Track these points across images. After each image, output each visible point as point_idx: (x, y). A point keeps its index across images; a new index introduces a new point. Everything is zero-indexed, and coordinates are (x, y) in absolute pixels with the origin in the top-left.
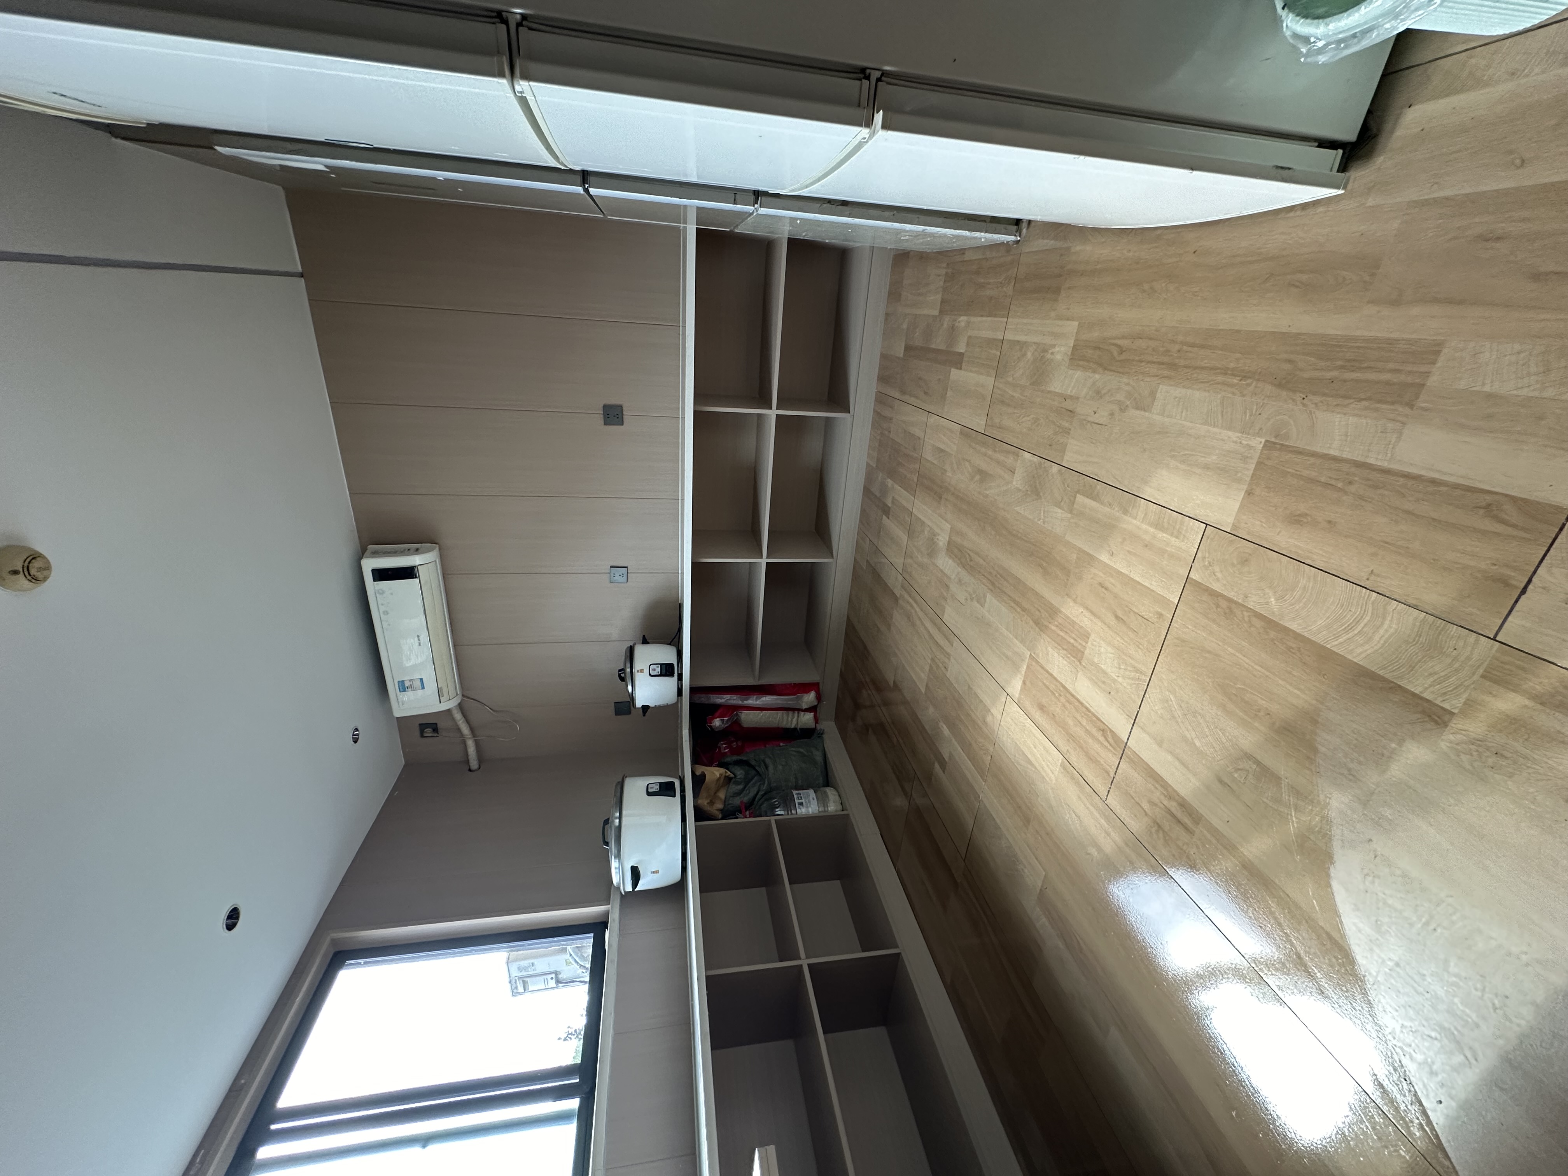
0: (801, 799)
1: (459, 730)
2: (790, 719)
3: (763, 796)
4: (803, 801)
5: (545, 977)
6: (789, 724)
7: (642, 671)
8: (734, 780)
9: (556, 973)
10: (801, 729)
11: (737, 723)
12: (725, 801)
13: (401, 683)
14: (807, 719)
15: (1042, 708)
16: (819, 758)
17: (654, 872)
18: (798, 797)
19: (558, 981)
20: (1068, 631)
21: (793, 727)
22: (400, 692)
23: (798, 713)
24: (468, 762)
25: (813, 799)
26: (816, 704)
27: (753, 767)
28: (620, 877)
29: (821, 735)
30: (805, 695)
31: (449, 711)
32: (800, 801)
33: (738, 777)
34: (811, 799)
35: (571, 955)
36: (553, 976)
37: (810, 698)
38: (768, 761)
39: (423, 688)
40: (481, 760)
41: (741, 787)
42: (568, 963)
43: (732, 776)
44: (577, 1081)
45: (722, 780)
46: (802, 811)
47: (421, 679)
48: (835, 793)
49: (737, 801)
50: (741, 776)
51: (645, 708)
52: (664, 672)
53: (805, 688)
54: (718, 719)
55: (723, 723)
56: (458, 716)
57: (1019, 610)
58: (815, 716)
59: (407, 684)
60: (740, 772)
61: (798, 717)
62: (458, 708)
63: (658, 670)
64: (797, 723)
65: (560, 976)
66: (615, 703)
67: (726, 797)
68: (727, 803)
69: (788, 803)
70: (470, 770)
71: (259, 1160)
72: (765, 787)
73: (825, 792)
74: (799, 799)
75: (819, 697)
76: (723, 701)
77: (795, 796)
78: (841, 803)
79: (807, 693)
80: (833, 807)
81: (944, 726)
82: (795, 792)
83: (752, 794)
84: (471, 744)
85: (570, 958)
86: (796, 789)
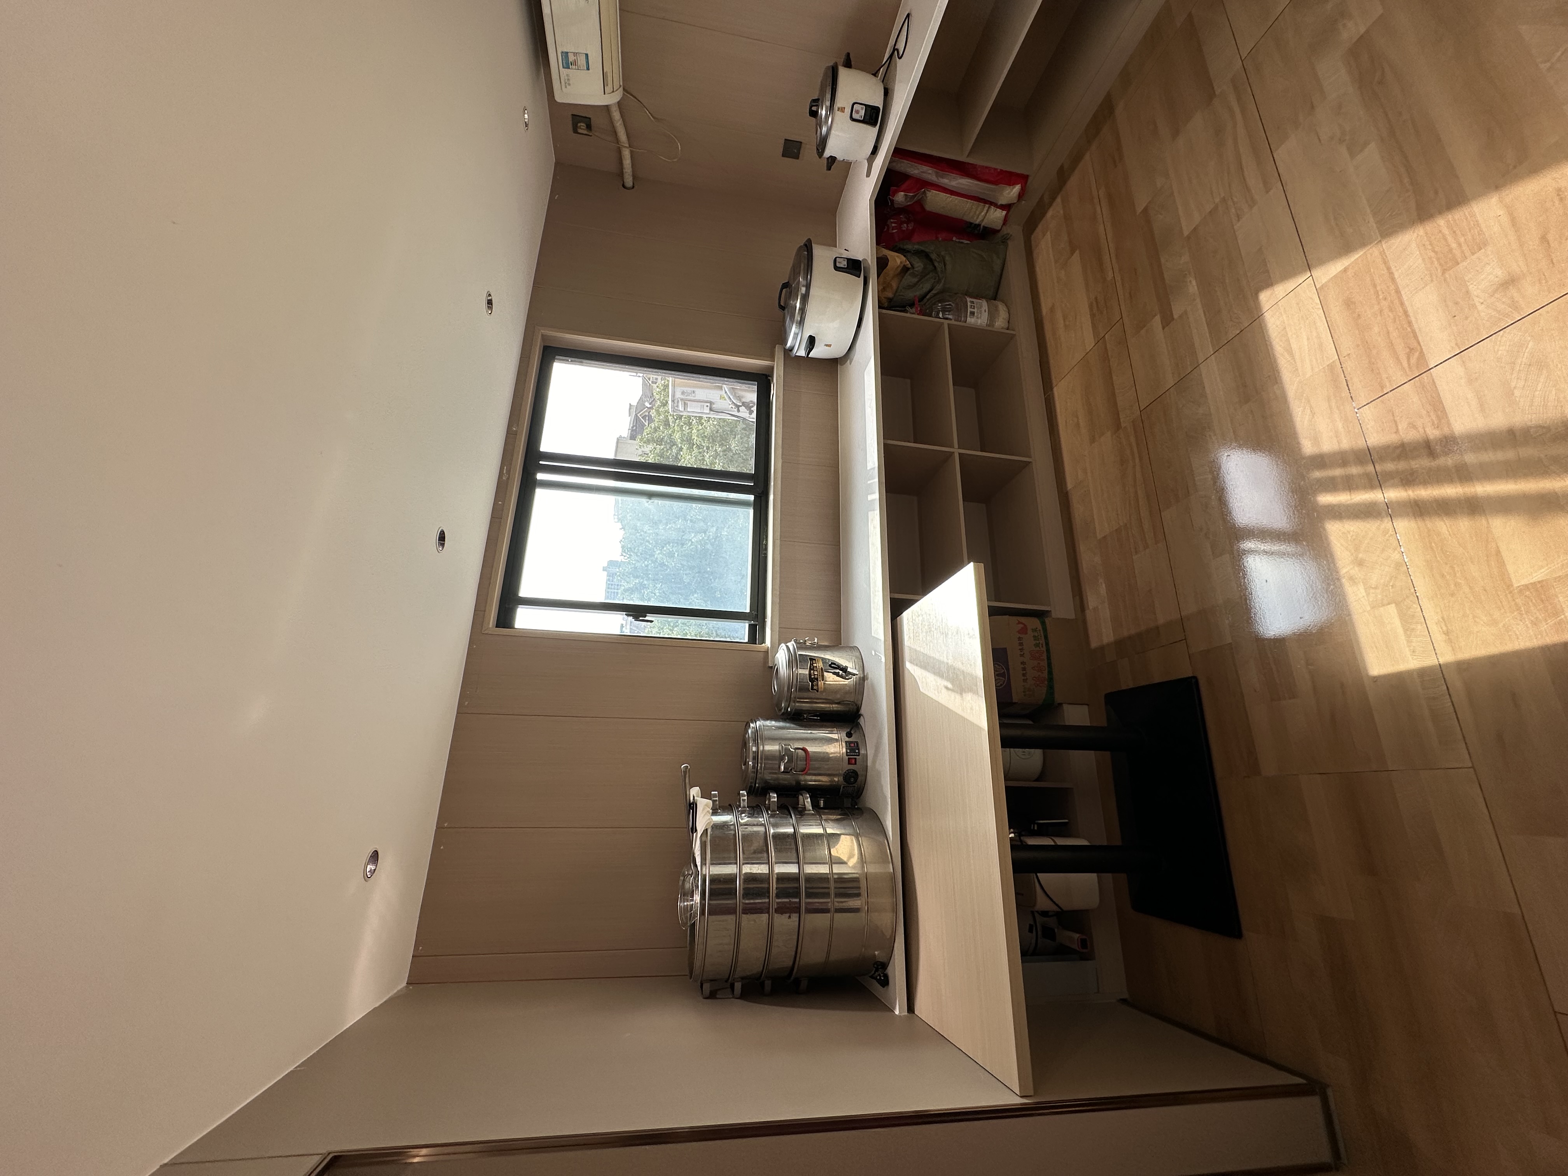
0: (974, 308)
1: (615, 133)
2: (978, 213)
3: (935, 295)
4: (975, 310)
5: (702, 404)
6: (975, 218)
7: (842, 110)
8: (911, 271)
9: (711, 403)
10: (985, 228)
11: (920, 203)
12: (896, 292)
13: (565, 55)
14: (996, 216)
15: (1349, 304)
16: (997, 268)
17: (827, 345)
18: (971, 306)
19: (711, 410)
20: (1458, 232)
21: (977, 222)
22: (563, 68)
23: (989, 208)
24: (621, 174)
25: (985, 311)
26: (1015, 202)
27: (931, 260)
28: (795, 340)
29: (1005, 240)
30: (1008, 187)
31: (607, 108)
32: (972, 310)
33: (916, 269)
34: (983, 311)
35: (726, 392)
36: (709, 404)
37: (1011, 193)
38: (947, 258)
39: (588, 69)
40: (634, 177)
41: (915, 280)
42: (721, 397)
43: (909, 266)
44: (753, 484)
45: (899, 269)
46: (971, 320)
47: (587, 55)
48: (1005, 309)
49: (910, 295)
50: (919, 268)
51: (832, 160)
52: (868, 117)
53: (1009, 178)
54: (902, 193)
55: (906, 199)
56: (616, 115)
57: (1406, 180)
58: (1006, 215)
59: (571, 58)
60: (919, 265)
61: (987, 211)
62: (617, 105)
63: (861, 113)
64: (983, 220)
65: (714, 406)
66: (785, 140)
67: (898, 287)
68: (897, 294)
69: (961, 310)
70: (624, 186)
71: (539, 480)
72: (939, 287)
73: (997, 307)
74: (971, 308)
75: (1021, 196)
76: (916, 172)
77: (969, 304)
78: (1009, 322)
79: (1010, 185)
80: (1000, 323)
81: (1194, 283)
82: (969, 299)
83: (925, 290)
84: (626, 153)
85: (725, 395)
86: (971, 297)
